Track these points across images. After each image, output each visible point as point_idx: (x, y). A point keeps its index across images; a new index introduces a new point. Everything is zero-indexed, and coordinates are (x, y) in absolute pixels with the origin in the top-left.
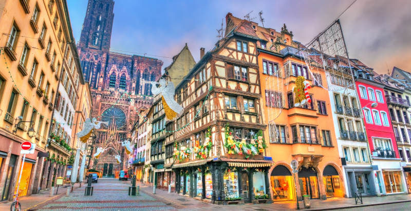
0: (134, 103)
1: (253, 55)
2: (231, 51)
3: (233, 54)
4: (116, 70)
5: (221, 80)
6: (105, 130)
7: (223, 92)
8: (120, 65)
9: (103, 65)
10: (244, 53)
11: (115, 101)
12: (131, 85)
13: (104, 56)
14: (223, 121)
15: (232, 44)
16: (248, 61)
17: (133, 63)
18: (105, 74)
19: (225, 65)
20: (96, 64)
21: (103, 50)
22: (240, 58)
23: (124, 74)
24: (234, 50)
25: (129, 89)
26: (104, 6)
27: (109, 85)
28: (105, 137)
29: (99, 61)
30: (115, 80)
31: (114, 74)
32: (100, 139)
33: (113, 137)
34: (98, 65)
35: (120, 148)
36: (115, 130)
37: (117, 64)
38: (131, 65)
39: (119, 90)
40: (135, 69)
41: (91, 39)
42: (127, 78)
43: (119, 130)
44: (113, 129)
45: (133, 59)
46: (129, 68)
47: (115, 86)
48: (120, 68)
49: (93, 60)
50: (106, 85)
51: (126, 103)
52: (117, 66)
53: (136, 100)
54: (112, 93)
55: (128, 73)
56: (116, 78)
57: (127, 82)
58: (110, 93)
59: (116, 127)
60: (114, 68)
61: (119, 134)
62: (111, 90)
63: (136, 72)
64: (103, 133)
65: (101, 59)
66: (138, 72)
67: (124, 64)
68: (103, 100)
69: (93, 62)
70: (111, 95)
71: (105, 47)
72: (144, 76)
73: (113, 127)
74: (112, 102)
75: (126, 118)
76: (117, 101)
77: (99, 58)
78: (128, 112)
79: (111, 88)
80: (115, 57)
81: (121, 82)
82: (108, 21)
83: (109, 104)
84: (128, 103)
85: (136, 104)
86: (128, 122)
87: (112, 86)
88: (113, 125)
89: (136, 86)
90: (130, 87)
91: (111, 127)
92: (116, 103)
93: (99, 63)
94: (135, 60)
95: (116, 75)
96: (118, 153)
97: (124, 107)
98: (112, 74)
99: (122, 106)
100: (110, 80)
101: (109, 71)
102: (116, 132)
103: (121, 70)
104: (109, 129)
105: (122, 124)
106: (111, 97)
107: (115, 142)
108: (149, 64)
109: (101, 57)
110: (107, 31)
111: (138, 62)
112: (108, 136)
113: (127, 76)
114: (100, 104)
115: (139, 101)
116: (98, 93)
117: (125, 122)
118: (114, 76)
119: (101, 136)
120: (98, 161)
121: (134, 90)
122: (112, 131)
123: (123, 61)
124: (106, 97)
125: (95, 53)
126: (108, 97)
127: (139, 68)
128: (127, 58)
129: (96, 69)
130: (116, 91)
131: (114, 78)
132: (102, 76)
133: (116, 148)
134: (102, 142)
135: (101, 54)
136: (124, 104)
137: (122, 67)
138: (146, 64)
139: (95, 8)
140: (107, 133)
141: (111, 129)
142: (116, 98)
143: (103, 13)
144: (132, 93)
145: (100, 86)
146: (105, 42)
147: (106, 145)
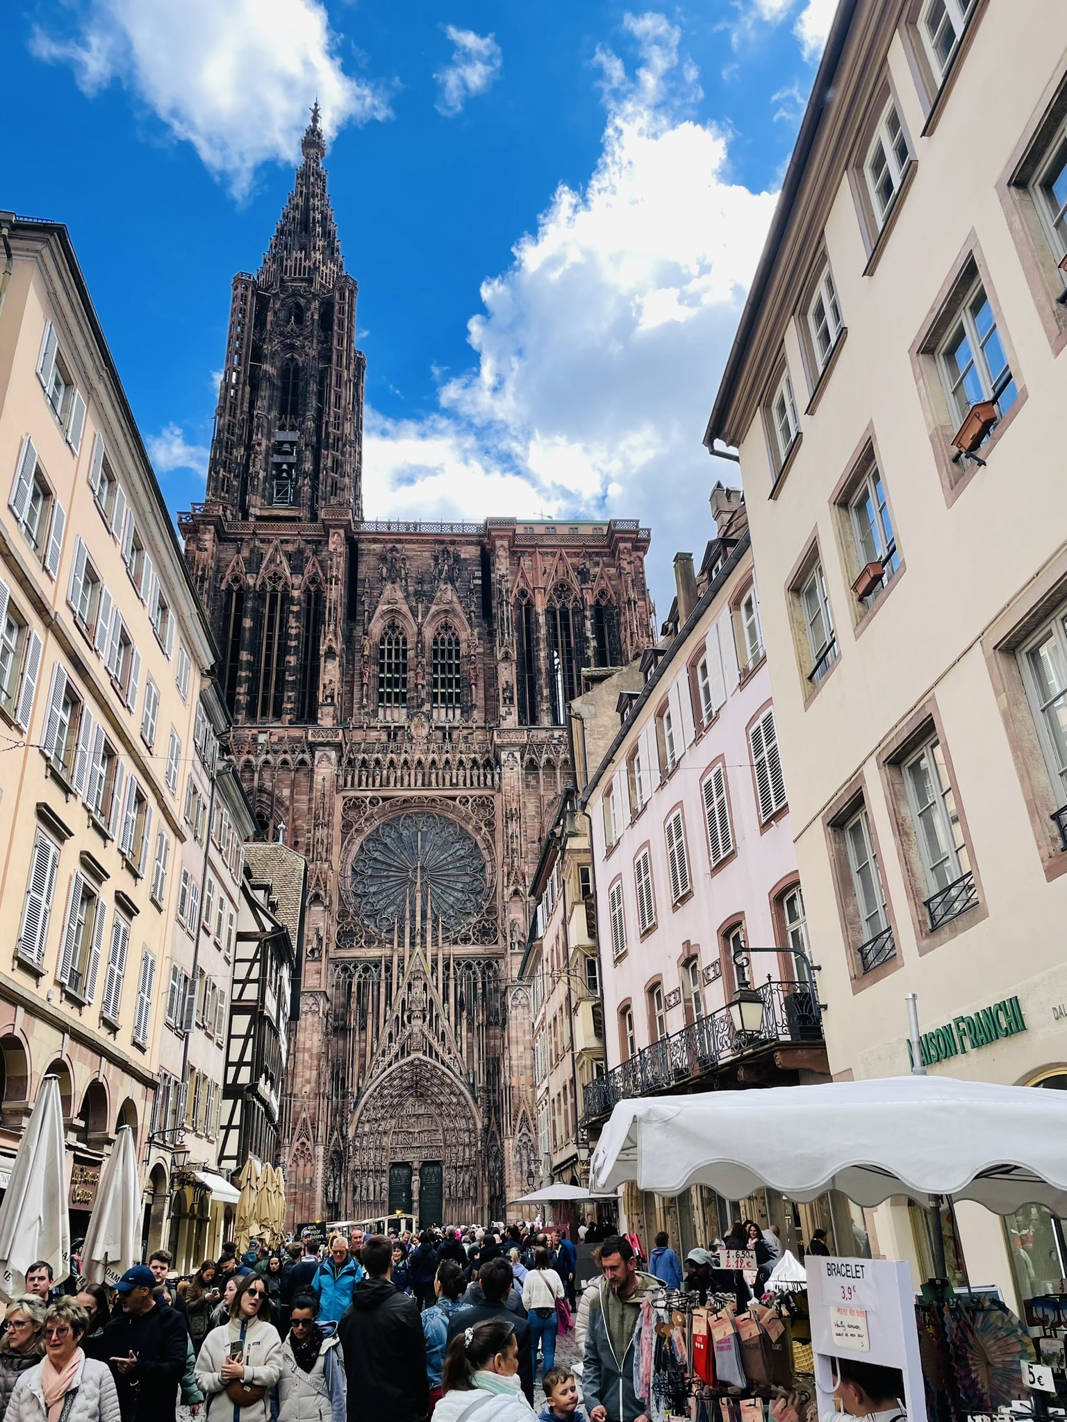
0: (518, 769)
4: (405, 608)
6: (374, 952)
8: (420, 582)
9: (335, 593)
11: (414, 776)
12: (491, 678)
13: (336, 543)
17: (486, 561)
18: (349, 640)
20: (296, 593)
21: (322, 514)
23: (446, 627)
25: (486, 699)
26: (309, 314)
27: (375, 697)
28: (383, 990)
29: (313, 579)
30: (405, 665)
31: (394, 637)
32: (354, 1006)
33: (425, 985)
34: (309, 596)
35: (470, 1053)
36: (435, 943)
37: (406, 581)
38: (479, 574)
39: (429, 717)
40: (501, 591)
41: (262, 474)
42: (463, 646)
43: (455, 943)
44: (423, 937)
45: (486, 540)
46: (470, 590)
47: (408, 696)
48: (422, 595)
49: (280, 578)
50: (357, 694)
51: (475, 779)
52: (406, 590)
53: (527, 757)
54: (395, 735)
55: (469, 619)
56: (405, 651)
57: (466, 668)
58: (384, 737)
59: (435, 929)
60: (389, 603)
61: (459, 964)
62: (389, 718)
63: (508, 603)
64: (366, 969)
65: (322, 567)
66: (518, 606)
67: (441, 572)
68: (349, 778)
69: (279, 588)
70: (392, 745)
71: (333, 501)
72: (555, 619)
73: (418, 926)
74: (399, 785)
75: (488, 865)
76: (424, 775)
77: (309, 566)
78: (492, 833)
79: (388, 712)
80: (390, 546)
81: (436, 672)
82: (334, 378)
83: (385, 799)
84: (489, 777)
85: (530, 778)
86: (499, 889)
87: (389, 701)
88: (418, 918)
89: (520, 681)
90: (486, 691)
91: (407, 930)
92: (423, 785)
93: (312, 589)
94: (498, 543)
95: (404, 639)
96: (462, 1088)
97: (467, 801)
98: (386, 634)
99: (454, 798)
100: (377, 669)
101: (370, 620)
102: (440, 956)
103: (428, 609)
104: (401, 944)
105: (469, 904)
106: (390, 755)
107: (437, 1016)
108: (577, 555)
109: (320, 558)
110: (337, 426)
111: (516, 552)
112: (394, 986)
113: (463, 636)
114: (339, 805)
115: (549, 761)
116: (321, 739)
117: (480, 892)
118: (397, 643)
119: (354, 989)
120: (354, 1147)
121: (511, 699)
122: (418, 949)
123: (436, 559)
124: (364, 762)
125: (287, 542)
126: (378, 761)
127: (522, 585)
128: (453, 543)
129: (298, 619)
130: (416, 719)
131: (397, 657)
132: (330, 648)
133: (447, 1058)
134: (363, 1028)
135: (319, 542)
136: (468, 785)
137: (434, 591)
138: (558, 556)
139: (269, 327)
140: (388, 969)
141: (407, 941)
142: (420, 762)
143: (307, 343)
144: (505, 719)
145: (329, 700)
146: (329, 481)
147: (390, 1041)
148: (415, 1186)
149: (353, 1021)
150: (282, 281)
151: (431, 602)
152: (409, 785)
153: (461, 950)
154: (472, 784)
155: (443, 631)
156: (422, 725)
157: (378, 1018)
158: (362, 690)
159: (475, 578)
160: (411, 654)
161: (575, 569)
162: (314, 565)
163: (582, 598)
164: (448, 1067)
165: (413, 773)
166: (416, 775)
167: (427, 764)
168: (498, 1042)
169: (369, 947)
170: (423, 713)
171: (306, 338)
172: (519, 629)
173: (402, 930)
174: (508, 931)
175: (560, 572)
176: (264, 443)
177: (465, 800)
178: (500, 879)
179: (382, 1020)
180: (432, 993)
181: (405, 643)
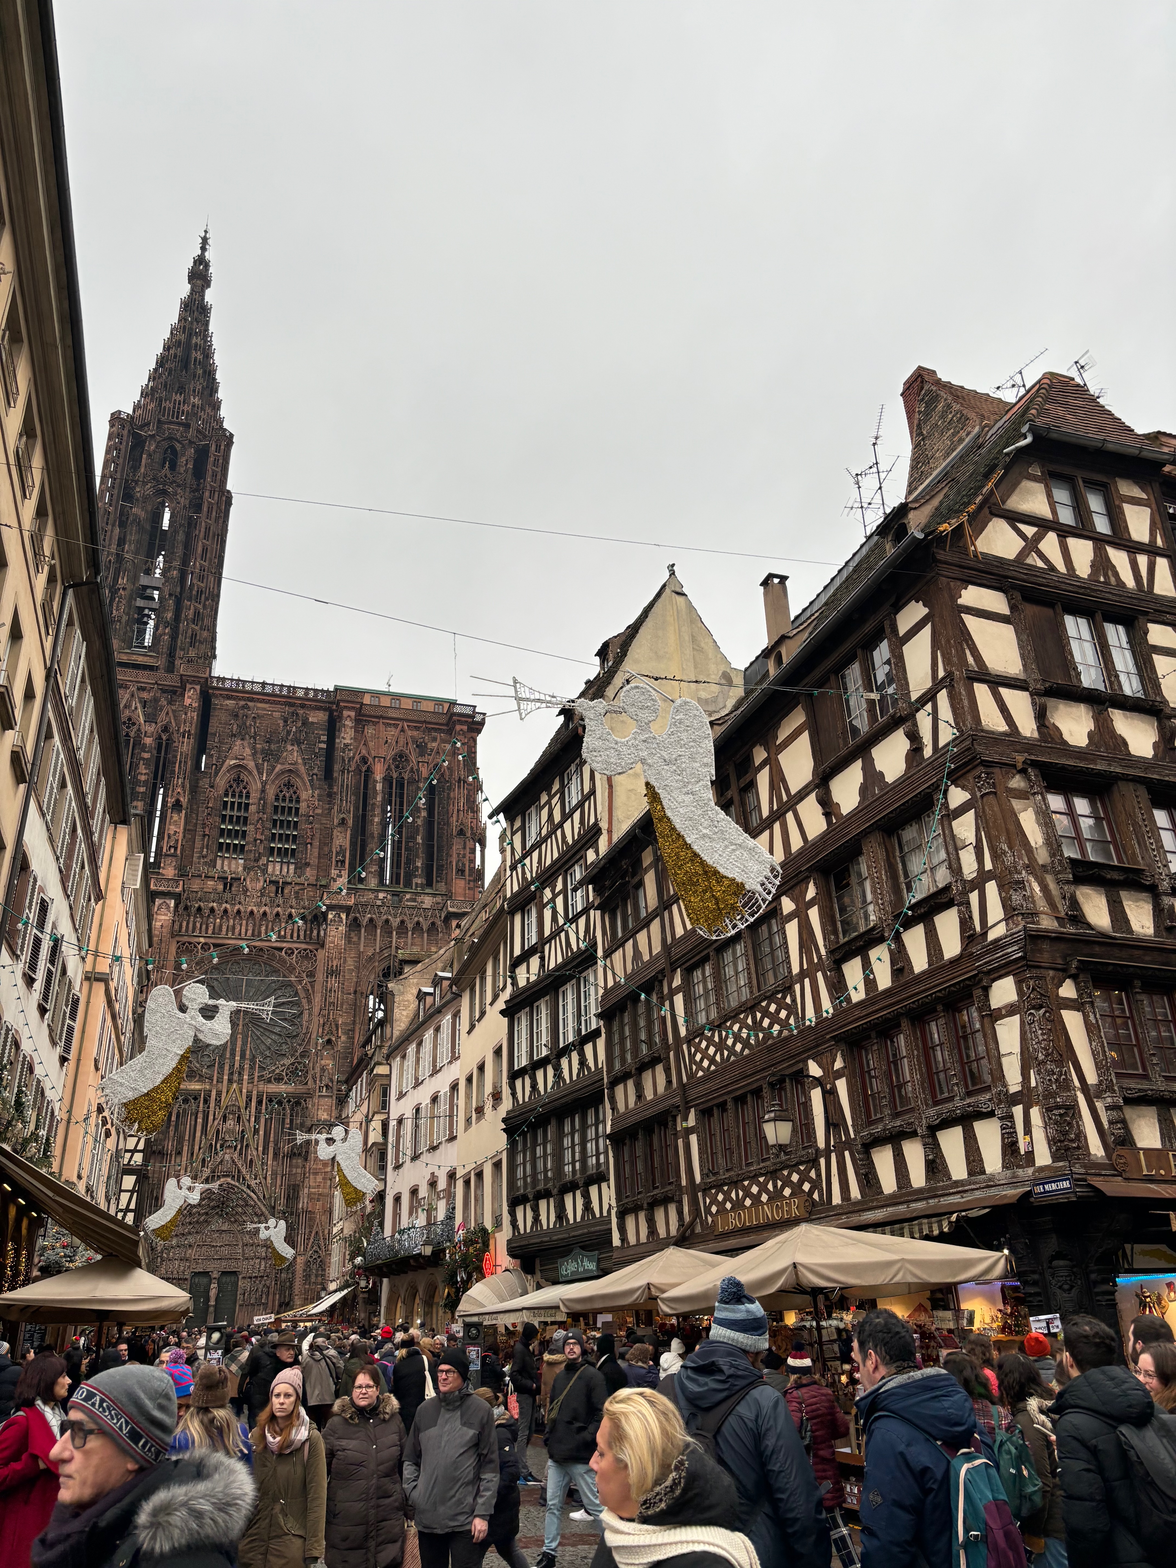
0: (342, 928)
1: (1151, 551)
2: (1030, 531)
3: (1043, 546)
4: (251, 765)
5: (1003, 691)
6: (195, 1086)
7: (1034, 764)
8: (268, 742)
9: (185, 747)
10: (1099, 541)
11: (245, 928)
12: (327, 838)
13: (191, 698)
14: (1058, 939)
15: (1029, 492)
16: (1129, 581)
17: (332, 727)
19: (1012, 608)
20: (148, 741)
21: (182, 668)
22: (1083, 566)
24: (1044, 525)
25: (319, 857)
26: (183, 459)
27: (215, 847)
28: (200, 1120)
29: (166, 727)
30: (246, 818)
31: (237, 790)
32: (172, 1133)
33: (239, 1118)
34: (160, 745)
35: (274, 1179)
36: (251, 1081)
37: (255, 739)
38: (324, 738)
39: (264, 871)
40: (344, 760)
41: (125, 618)
42: (303, 805)
43: (269, 1081)
44: (240, 1074)
45: (334, 707)
46: (316, 754)
47: (246, 848)
48: (271, 756)
49: (134, 724)
50: (198, 844)
51: (302, 933)
52: (254, 748)
53: (352, 915)
54: (231, 885)
55: (311, 781)
56: (247, 805)
57: (303, 826)
58: (221, 887)
59: (252, 1068)
60: (237, 759)
61: (271, 1101)
62: (226, 868)
63: (348, 772)
64: (186, 1101)
65: (175, 716)
66: (358, 770)
67: (289, 733)
68: (184, 924)
69: (132, 734)
70: (227, 895)
71: (192, 653)
72: (391, 788)
73: (237, 1065)
74: (230, 935)
75: (306, 1013)
76: (254, 925)
77: (163, 714)
78: (312, 984)
79: (226, 863)
80: (242, 703)
81: (275, 826)
82: (203, 530)
83: (215, 945)
84: (315, 932)
85: (353, 934)
86: (314, 1036)
87: (228, 851)
88: (238, 1058)
89: (353, 844)
90: (320, 848)
91: (227, 1067)
92: (253, 935)
93: (164, 738)
94: (346, 713)
95: (248, 792)
96: (264, 1209)
97: (293, 953)
98: (231, 787)
99: (280, 949)
100: (218, 819)
101: (216, 774)
102: (255, 1092)
103: (274, 767)
104: (220, 1080)
105: (284, 1047)
106: (224, 905)
107: (247, 1146)
108: (417, 728)
109: (174, 708)
110: (201, 578)
111: (361, 720)
112: (211, 1118)
113: (304, 795)
114: (173, 949)
115: (371, 920)
116: (162, 888)
117: (297, 1036)
118: (240, 796)
119: (173, 1118)
120: (162, 1257)
121: (343, 862)
122: (235, 1086)
123: (286, 721)
124: (199, 909)
125: (143, 689)
126: (212, 910)
127: (364, 752)
128: (303, 706)
129: (147, 766)
130: (252, 873)
131: (239, 809)
132: (178, 801)
133: (253, 1183)
134: (179, 1153)
135: (175, 692)
136: (295, 939)
137: (280, 750)
138: (400, 727)
139: (142, 470)
140: (206, 1101)
141: (226, 1077)
142: (252, 912)
143: (179, 491)
144: (335, 881)
145: (172, 850)
146: (190, 631)
147: (203, 1166)
148: (213, 1293)
149: (170, 1146)
150: (159, 421)
151: (277, 762)
152: (240, 934)
153: (273, 1088)
154: (298, 936)
155: (285, 789)
156: (258, 879)
157: (193, 1145)
158: (203, 840)
159: (320, 742)
160: (252, 808)
161: (415, 741)
162: (167, 713)
163: (418, 770)
164: (253, 1191)
165: (244, 922)
166: (247, 925)
167: (257, 916)
168: (299, 1171)
169: (190, 1081)
170: (258, 867)
171: (178, 486)
172: (356, 794)
173: (221, 1067)
174: (318, 1075)
175: (401, 743)
176: (129, 587)
177: (289, 952)
178: (314, 1028)
179: (197, 1148)
180: (244, 1125)
181: (248, 797)
